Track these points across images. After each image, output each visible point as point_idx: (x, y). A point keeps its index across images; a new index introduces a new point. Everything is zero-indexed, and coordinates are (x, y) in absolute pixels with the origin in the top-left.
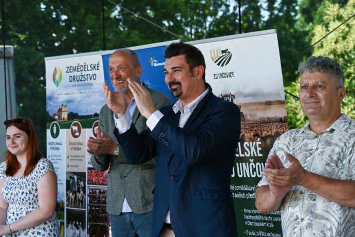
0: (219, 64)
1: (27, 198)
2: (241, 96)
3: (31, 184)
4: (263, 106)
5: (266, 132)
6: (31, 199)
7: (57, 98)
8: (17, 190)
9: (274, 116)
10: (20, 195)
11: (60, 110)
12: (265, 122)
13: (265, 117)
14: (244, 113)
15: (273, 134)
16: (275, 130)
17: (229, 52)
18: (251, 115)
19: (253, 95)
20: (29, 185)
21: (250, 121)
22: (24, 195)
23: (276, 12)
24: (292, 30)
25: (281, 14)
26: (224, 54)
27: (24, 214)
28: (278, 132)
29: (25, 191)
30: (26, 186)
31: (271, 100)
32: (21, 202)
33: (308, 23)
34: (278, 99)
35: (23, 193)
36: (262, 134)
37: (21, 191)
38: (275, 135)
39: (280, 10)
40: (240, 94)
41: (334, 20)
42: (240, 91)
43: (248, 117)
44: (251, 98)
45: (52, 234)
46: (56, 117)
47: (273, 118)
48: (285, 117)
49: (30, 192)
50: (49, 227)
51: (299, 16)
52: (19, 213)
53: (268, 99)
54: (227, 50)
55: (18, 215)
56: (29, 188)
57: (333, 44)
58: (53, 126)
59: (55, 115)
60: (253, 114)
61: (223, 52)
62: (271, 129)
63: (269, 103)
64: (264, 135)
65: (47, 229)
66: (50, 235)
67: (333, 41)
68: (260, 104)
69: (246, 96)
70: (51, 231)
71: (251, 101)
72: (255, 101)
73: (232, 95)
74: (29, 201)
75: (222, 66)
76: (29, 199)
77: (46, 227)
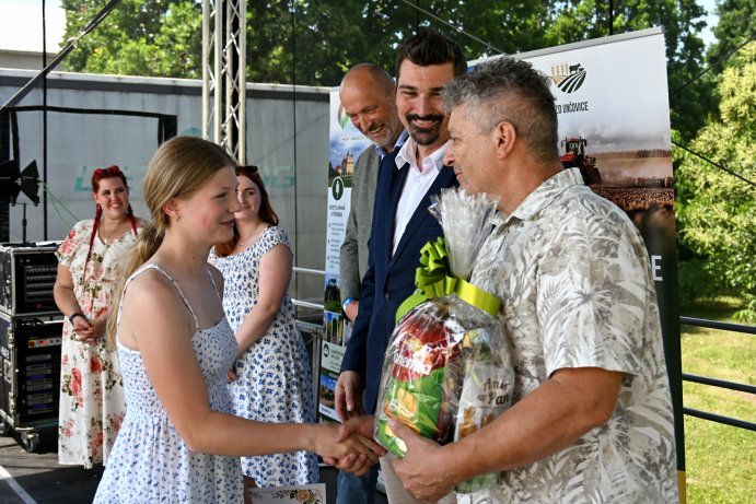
0: (564, 90)
1: (246, 284)
2: (598, 142)
3: (252, 264)
4: (633, 160)
5: (634, 203)
6: (252, 285)
7: (342, 145)
8: (232, 272)
9: (650, 177)
10: (235, 280)
11: (345, 161)
12: (635, 187)
13: (636, 177)
14: (600, 170)
15: (647, 206)
16: (650, 200)
17: (581, 69)
18: (611, 174)
19: (617, 140)
20: (249, 265)
21: (609, 183)
22: (242, 279)
23: (676, 59)
24: (696, 82)
25: (684, 61)
26: (574, 72)
27: (242, 313)
28: (656, 203)
29: (243, 273)
30: (244, 266)
31: (647, 149)
32: (237, 293)
33: (717, 74)
34: (660, 147)
35: (239, 277)
36: (628, 205)
37: (237, 274)
38: (650, 208)
39: (682, 57)
40: (597, 138)
41: (751, 62)
42: (597, 133)
43: (607, 177)
44: (614, 145)
45: (287, 341)
46: (340, 171)
47: (648, 179)
48: (670, 179)
49: (250, 276)
50: (282, 330)
51: (705, 66)
52: (236, 310)
53: (642, 148)
54: (579, 65)
55: (234, 313)
56: (248, 269)
57: (749, 91)
58: (335, 183)
59: (338, 167)
60: (615, 171)
61: (572, 68)
62: (643, 199)
63: (643, 155)
64: (631, 208)
65: (280, 334)
66: (283, 342)
67: (749, 88)
68: (628, 155)
69: (604, 141)
70: (286, 337)
71: (614, 150)
72: (620, 151)
73: (582, 141)
74: (248, 290)
75: (569, 92)
76: (249, 286)
77: (277, 330)
